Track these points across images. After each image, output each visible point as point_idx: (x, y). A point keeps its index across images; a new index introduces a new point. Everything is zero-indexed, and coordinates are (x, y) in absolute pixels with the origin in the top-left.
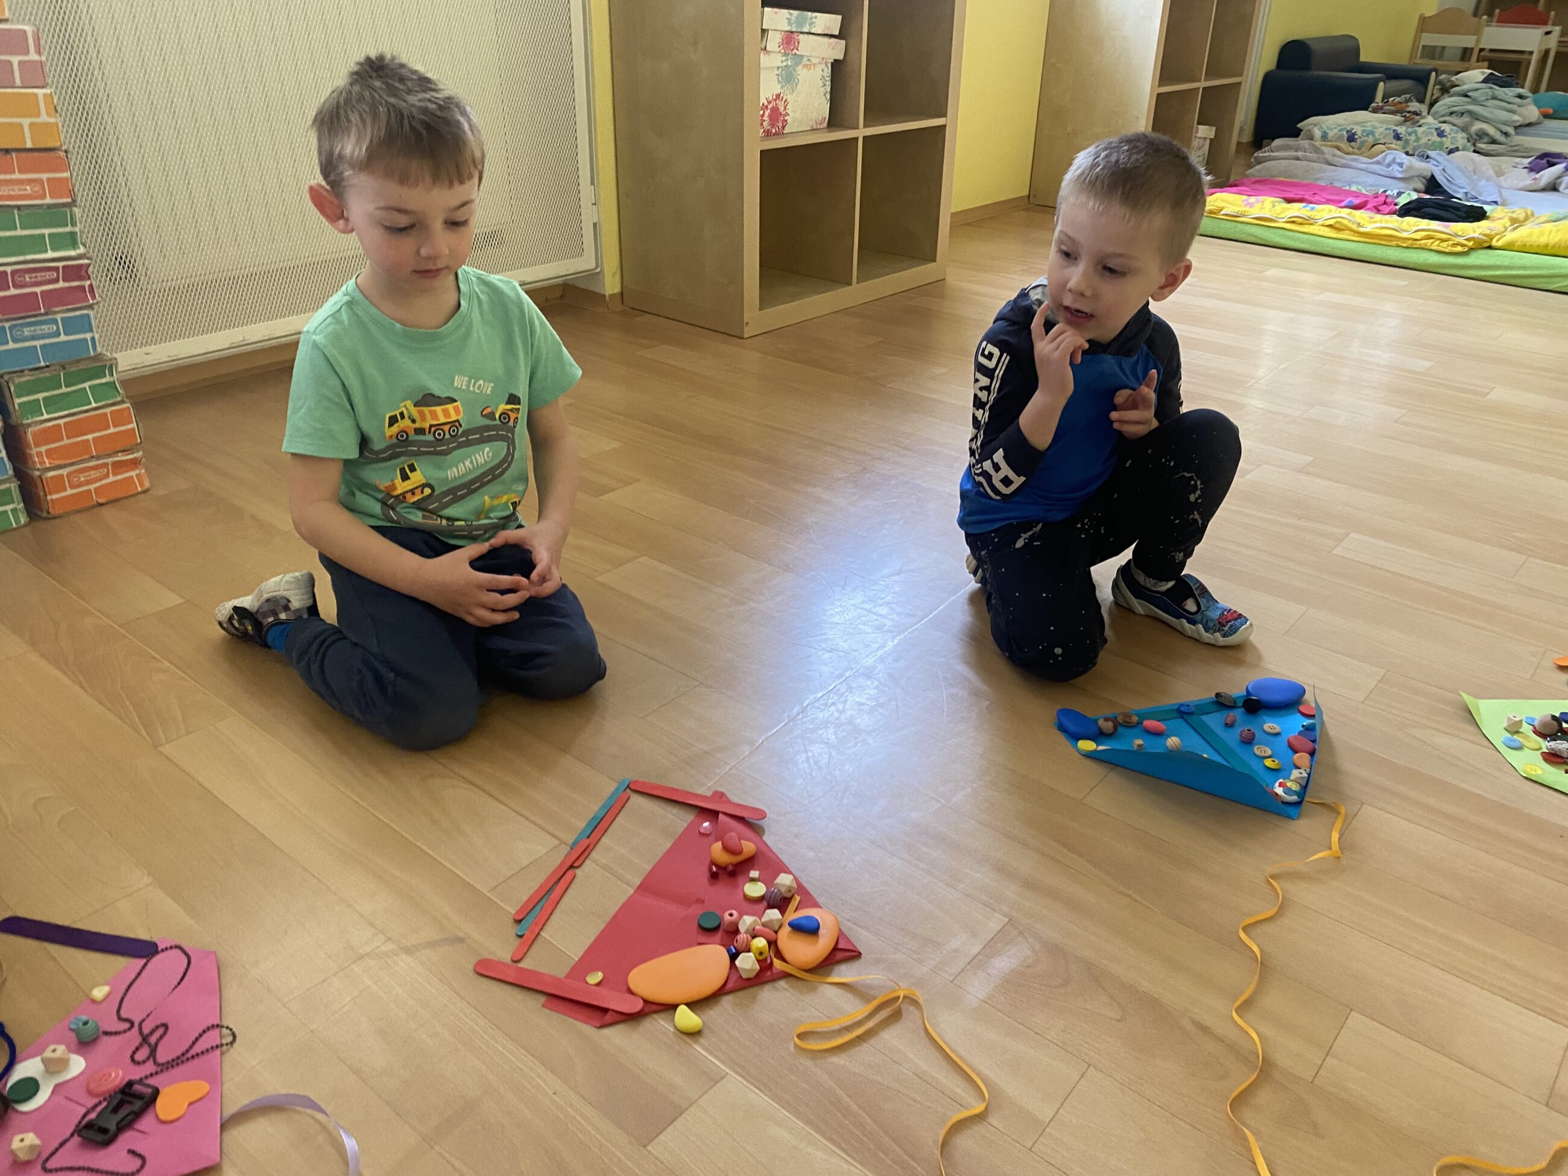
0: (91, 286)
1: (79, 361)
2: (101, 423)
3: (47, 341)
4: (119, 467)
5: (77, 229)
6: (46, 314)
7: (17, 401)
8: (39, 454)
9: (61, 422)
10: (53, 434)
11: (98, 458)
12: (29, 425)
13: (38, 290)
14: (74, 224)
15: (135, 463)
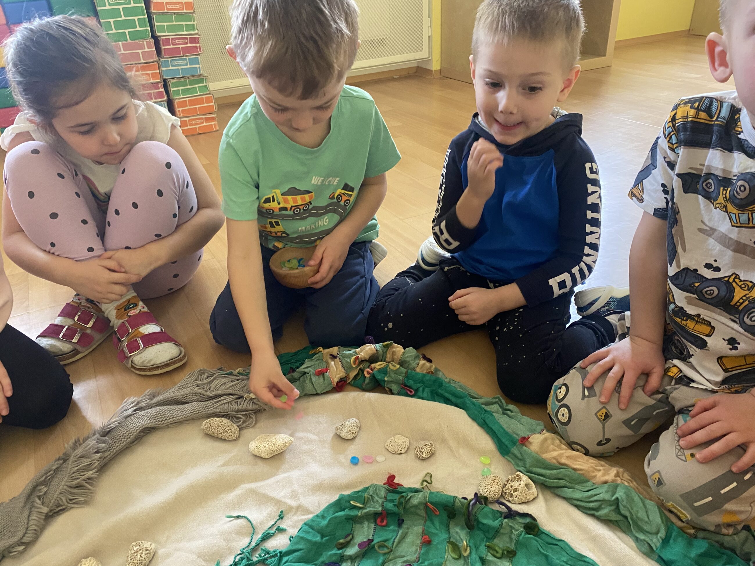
0: (200, 46)
1: (194, 76)
2: (201, 101)
3: (183, 67)
4: (207, 120)
5: (195, 23)
6: (183, 56)
7: (172, 89)
8: (179, 111)
9: (187, 99)
10: (183, 104)
11: (200, 115)
12: (176, 99)
13: (180, 46)
14: (194, 21)
15: (213, 119)
